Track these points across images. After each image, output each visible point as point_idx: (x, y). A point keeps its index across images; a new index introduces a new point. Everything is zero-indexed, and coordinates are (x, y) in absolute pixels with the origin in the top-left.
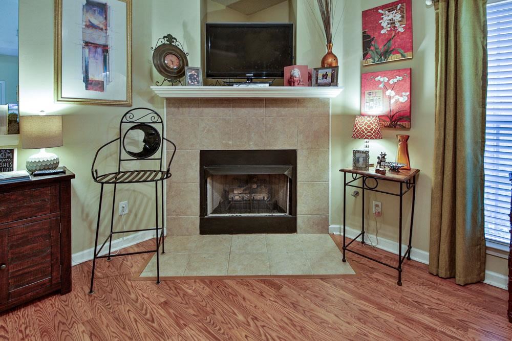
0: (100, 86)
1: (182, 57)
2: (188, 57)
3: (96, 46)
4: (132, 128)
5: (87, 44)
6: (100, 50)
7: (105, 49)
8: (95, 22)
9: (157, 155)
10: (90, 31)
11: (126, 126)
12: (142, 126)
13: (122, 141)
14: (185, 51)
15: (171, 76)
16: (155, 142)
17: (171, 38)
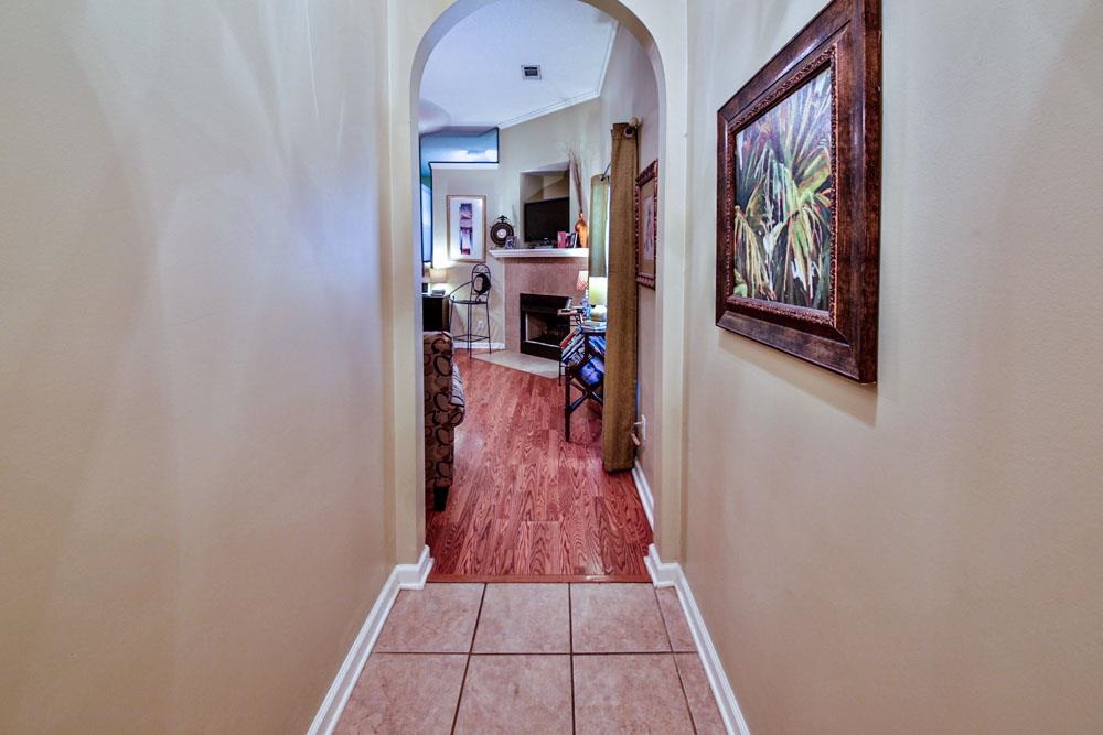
0: (467, 251)
1: (510, 230)
2: (514, 229)
3: (466, 229)
4: (478, 276)
5: (462, 228)
6: (468, 231)
7: (471, 230)
8: (465, 215)
9: (486, 294)
10: (463, 221)
11: (475, 275)
12: (482, 275)
13: (473, 282)
14: (513, 224)
15: (501, 243)
16: (487, 285)
17: (503, 218)
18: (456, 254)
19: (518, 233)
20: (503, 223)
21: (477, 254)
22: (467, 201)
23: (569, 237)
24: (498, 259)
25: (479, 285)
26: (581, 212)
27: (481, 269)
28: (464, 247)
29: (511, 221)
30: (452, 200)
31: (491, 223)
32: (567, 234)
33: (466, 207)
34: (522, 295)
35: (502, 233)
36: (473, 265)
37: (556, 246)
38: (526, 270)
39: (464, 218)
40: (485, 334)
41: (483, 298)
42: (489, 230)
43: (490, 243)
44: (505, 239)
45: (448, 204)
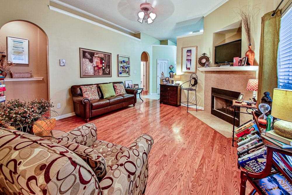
0: (189, 69)
1: (207, 59)
2: (209, 58)
3: (189, 60)
4: (192, 79)
5: (187, 60)
6: (189, 61)
7: (191, 60)
8: (189, 54)
9: (196, 86)
10: (188, 57)
11: (191, 78)
12: (194, 78)
13: (190, 81)
14: (209, 57)
15: (203, 65)
16: (196, 83)
17: (204, 54)
18: (185, 70)
19: (212, 60)
20: (204, 56)
21: (193, 70)
22: (189, 49)
23: (241, 60)
24: (202, 72)
25: (193, 83)
26: (250, 45)
27: (194, 76)
28: (188, 67)
29: (208, 55)
30: (184, 49)
31: (199, 57)
32: (240, 59)
33: (190, 51)
34: (212, 88)
35: (204, 61)
36: (191, 74)
37: (232, 65)
38: (215, 77)
39: (188, 56)
40: (195, 103)
41: (194, 88)
42: (198, 60)
43: (199, 65)
44: (205, 63)
45: (182, 51)
